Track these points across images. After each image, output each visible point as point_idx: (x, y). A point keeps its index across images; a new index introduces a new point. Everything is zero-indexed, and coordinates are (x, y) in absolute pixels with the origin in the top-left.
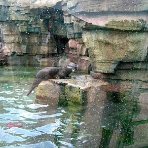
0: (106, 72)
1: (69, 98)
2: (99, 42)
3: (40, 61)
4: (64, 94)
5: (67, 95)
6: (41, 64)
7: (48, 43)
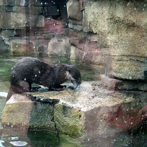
0: (131, 78)
1: (63, 126)
2: (116, 22)
3: (11, 44)
4: (53, 120)
5: (58, 121)
6: (12, 50)
7: (26, 6)
